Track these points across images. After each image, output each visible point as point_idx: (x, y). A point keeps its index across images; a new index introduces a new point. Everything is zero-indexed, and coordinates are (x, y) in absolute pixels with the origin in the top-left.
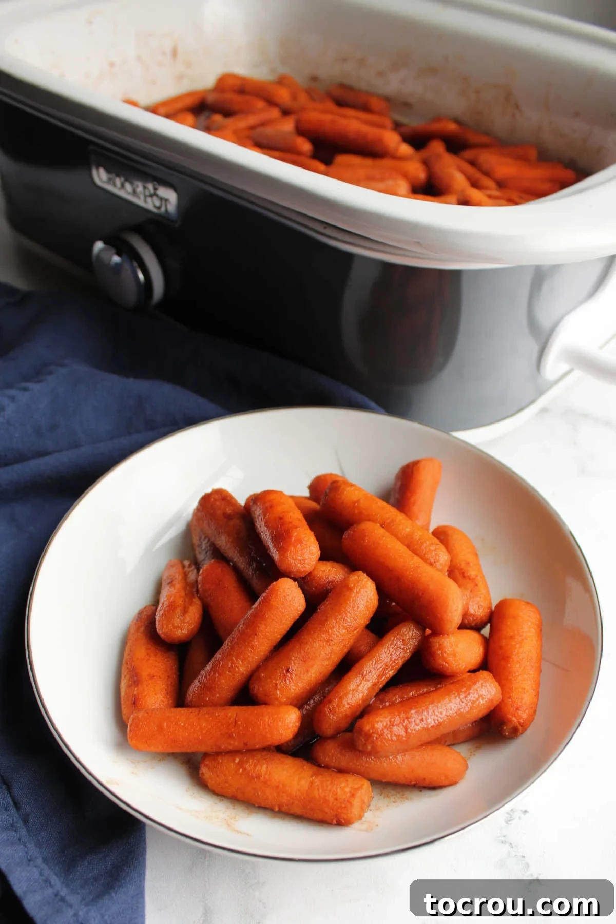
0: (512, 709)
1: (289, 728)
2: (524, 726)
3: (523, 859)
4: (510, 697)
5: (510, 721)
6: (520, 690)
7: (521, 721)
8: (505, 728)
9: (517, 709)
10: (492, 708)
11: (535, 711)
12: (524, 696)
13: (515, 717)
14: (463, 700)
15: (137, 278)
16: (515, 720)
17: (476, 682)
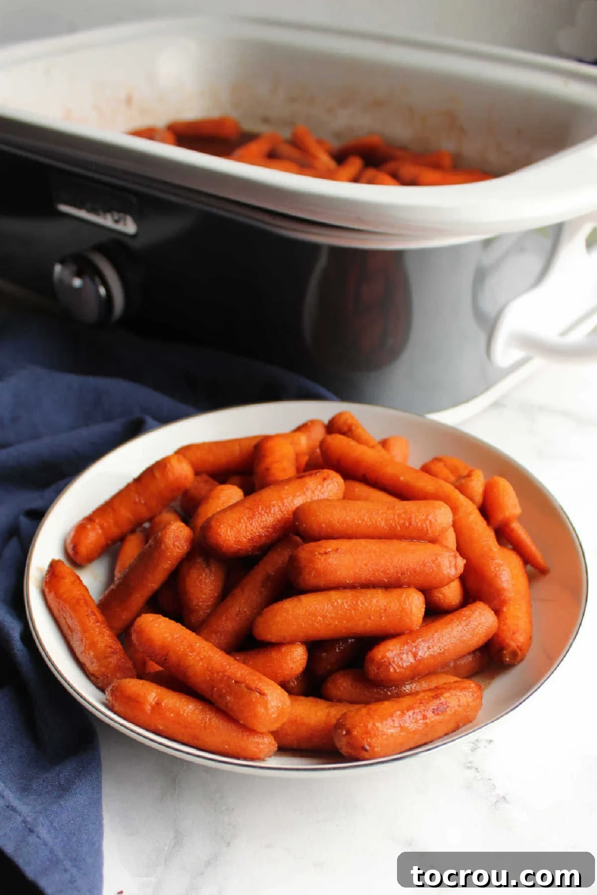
2: (524, 651)
3: (489, 781)
4: (505, 624)
5: (508, 645)
7: (519, 644)
9: (514, 633)
10: (490, 637)
11: (531, 636)
12: (519, 622)
13: (513, 641)
14: (464, 628)
15: (98, 292)
16: (513, 645)
17: (475, 611)
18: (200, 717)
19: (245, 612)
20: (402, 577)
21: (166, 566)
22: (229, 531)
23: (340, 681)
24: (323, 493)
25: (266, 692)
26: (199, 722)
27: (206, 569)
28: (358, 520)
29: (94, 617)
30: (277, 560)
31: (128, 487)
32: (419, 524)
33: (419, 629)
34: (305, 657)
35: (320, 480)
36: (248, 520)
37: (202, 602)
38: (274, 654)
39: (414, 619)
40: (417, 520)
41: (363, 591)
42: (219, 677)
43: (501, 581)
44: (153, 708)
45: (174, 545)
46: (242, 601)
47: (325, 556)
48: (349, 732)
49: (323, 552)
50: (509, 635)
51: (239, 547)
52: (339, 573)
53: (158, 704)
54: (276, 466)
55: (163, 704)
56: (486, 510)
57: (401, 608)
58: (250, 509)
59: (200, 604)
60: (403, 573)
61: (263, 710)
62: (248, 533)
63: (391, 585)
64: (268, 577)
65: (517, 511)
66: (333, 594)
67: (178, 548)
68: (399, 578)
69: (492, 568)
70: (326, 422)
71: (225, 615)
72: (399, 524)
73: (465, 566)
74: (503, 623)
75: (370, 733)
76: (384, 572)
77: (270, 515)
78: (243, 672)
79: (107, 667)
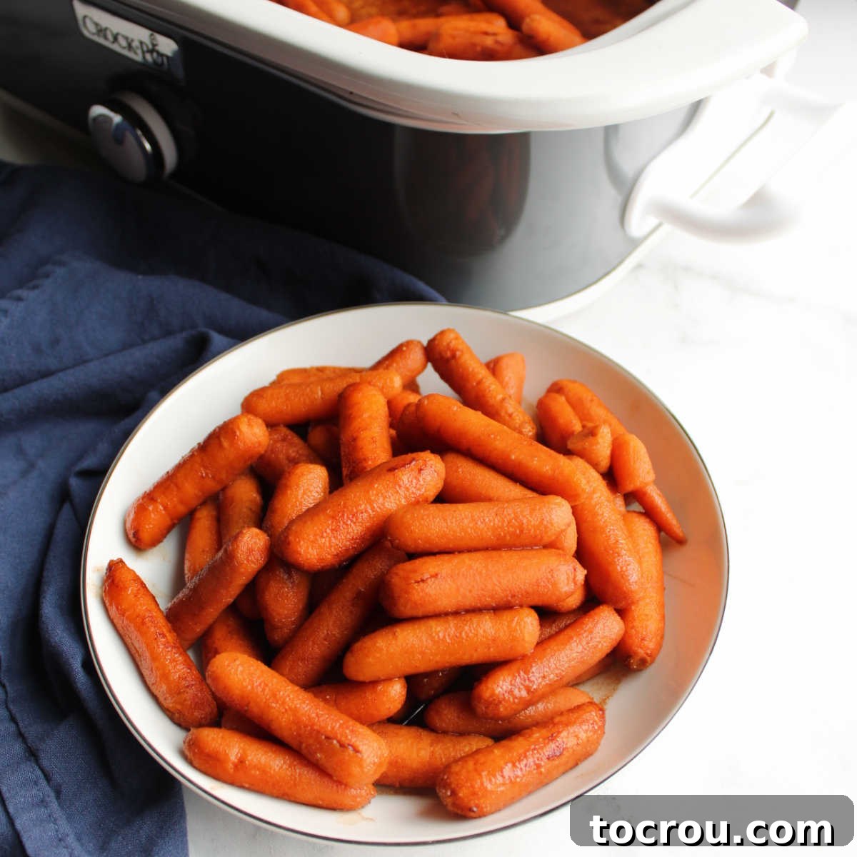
0: (637, 640)
1: (396, 700)
2: (653, 657)
4: (633, 627)
5: (636, 653)
6: (644, 617)
7: (649, 652)
8: (632, 661)
9: (643, 639)
10: (616, 644)
11: (662, 637)
12: (649, 623)
13: (641, 648)
14: (585, 647)
15: (143, 148)
16: (641, 652)
17: (597, 623)
18: (289, 773)
19: (334, 635)
20: (513, 600)
21: (241, 581)
22: (310, 549)
23: (446, 712)
24: (419, 489)
25: (360, 748)
26: (289, 778)
27: (287, 582)
28: (460, 533)
29: (163, 640)
30: (369, 572)
31: (192, 456)
32: (533, 531)
33: (533, 653)
34: (404, 693)
35: (415, 473)
36: (332, 532)
37: (284, 619)
38: (369, 696)
39: (526, 645)
40: (530, 527)
41: (468, 617)
42: (307, 733)
43: (629, 583)
44: (236, 766)
45: (248, 561)
46: (331, 623)
47: (421, 584)
48: (454, 793)
49: (419, 580)
50: (637, 641)
51: (322, 564)
52: (439, 603)
53: (241, 761)
54: (363, 434)
55: (247, 762)
56: (612, 477)
57: (511, 637)
58: (333, 518)
59: (284, 620)
60: (513, 596)
61: (358, 769)
62: (333, 550)
63: (501, 608)
64: (359, 595)
65: (651, 477)
66: (432, 623)
67: (253, 562)
68: (509, 602)
69: (619, 568)
70: (425, 343)
71: (311, 639)
72: (508, 532)
73: (586, 577)
74: (631, 625)
75: (477, 794)
76: (492, 597)
77: (357, 524)
78: (334, 724)
79: (182, 704)
